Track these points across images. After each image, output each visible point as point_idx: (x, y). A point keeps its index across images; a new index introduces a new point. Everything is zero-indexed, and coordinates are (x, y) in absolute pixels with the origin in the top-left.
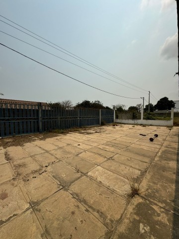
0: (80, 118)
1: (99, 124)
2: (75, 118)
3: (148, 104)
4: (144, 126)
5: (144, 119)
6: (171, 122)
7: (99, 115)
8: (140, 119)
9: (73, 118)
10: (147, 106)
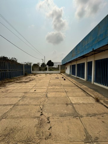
0: (9, 70)
1: (23, 75)
2: (5, 71)
3: (42, 63)
4: (50, 74)
5: (49, 70)
6: (59, 72)
7: (23, 69)
8: (47, 70)
9: (3, 71)
10: (42, 64)
